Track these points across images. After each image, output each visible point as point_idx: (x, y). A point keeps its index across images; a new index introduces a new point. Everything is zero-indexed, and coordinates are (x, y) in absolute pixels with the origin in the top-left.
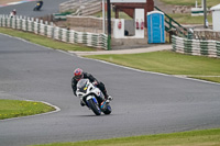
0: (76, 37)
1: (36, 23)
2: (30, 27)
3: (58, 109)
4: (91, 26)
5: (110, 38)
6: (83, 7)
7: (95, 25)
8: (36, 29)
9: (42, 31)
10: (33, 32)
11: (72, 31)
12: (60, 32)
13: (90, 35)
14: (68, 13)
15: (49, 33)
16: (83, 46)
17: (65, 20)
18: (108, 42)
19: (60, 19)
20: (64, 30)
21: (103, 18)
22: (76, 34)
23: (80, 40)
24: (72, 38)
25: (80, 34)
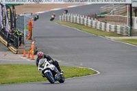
0: (110, 28)
1: (86, 19)
2: (82, 21)
3: (99, 73)
4: (120, 21)
5: (131, 29)
6: (115, 9)
7: (122, 21)
8: (85, 23)
9: (89, 24)
10: (83, 25)
11: (108, 24)
12: (101, 25)
13: (119, 26)
14: (106, 13)
15: (94, 25)
16: (115, 34)
17: (104, 17)
18: (131, 31)
19: (100, 17)
20: (103, 24)
21: (127, 16)
22: (110, 26)
23: (113, 30)
24: (108, 29)
25: (113, 26)
